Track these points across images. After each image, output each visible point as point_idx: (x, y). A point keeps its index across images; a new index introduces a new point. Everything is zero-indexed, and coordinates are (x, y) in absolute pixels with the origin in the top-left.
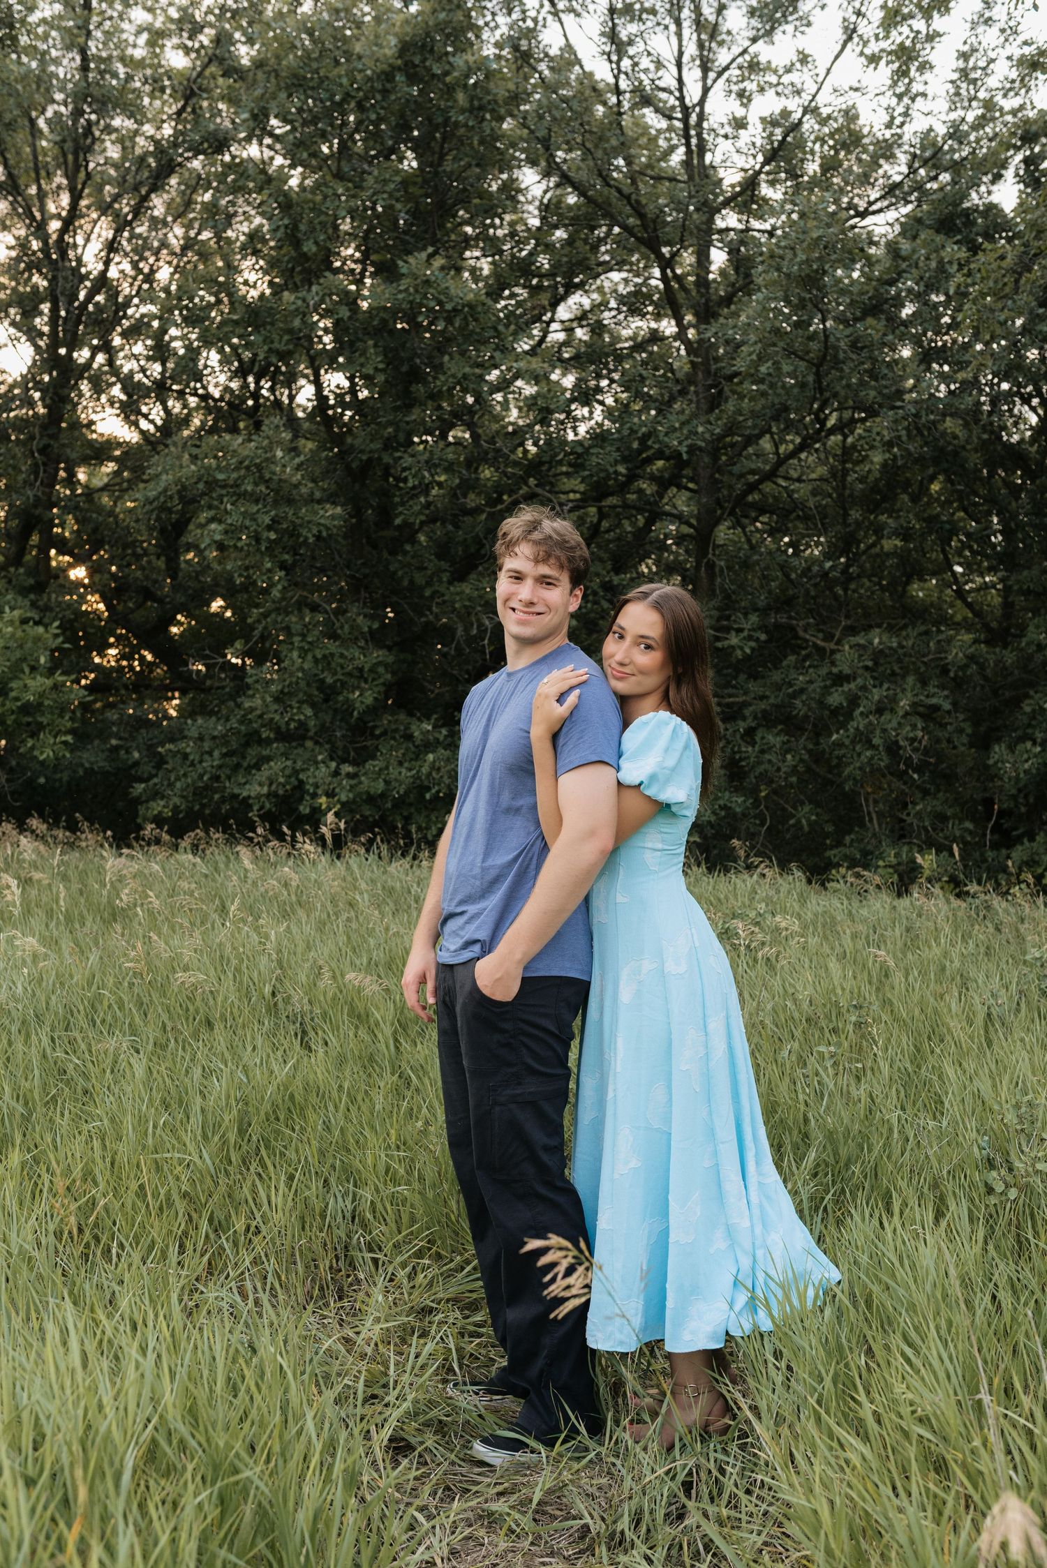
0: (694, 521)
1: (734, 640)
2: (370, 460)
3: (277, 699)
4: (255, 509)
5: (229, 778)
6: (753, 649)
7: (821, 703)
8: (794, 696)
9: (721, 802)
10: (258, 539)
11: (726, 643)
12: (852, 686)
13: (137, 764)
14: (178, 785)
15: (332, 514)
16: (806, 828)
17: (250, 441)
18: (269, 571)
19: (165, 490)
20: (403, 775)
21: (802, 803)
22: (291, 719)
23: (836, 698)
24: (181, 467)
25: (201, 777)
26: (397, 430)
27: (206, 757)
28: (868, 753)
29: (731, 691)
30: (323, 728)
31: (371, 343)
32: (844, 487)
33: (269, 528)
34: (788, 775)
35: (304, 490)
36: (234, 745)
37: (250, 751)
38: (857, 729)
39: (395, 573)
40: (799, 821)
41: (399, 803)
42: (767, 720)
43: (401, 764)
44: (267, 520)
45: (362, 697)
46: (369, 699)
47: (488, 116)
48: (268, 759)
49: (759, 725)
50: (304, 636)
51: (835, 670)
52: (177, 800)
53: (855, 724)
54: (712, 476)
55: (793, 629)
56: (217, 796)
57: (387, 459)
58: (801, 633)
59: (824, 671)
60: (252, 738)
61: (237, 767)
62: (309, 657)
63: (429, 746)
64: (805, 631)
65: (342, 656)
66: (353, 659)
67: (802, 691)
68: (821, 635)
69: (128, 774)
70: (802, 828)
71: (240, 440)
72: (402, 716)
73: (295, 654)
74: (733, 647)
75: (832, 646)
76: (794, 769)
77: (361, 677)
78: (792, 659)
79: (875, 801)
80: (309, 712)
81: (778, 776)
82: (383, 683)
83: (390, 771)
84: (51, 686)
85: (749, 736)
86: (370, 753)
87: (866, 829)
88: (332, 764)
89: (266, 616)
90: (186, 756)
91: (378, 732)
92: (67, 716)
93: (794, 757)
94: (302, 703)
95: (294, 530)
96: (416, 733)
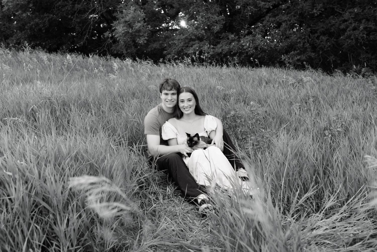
1: (315, 11)
3: (196, 29)
5: (185, 49)
6: (320, 13)
7: (338, 28)
8: (332, 26)
9: (308, 55)
11: (312, 12)
12: (347, 23)
13: (166, 47)
14: (173, 51)
20: (226, 48)
21: (331, 56)
22: (199, 33)
23: (342, 27)
25: (178, 49)
27: (180, 44)
28: (350, 41)
29: (314, 26)
30: (208, 37)
34: (327, 48)
36: (187, 41)
37: (190, 43)
38: (347, 35)
40: (330, 60)
41: (225, 55)
42: (324, 34)
43: (226, 46)
45: (217, 28)
46: (218, 28)
48: (194, 44)
49: (320, 35)
50: (202, 13)
51: (343, 19)
52: (173, 55)
53: (346, 33)
55: (333, 8)
56: (182, 53)
58: (336, 9)
59: (340, 19)
60: (191, 40)
61: (188, 46)
63: (233, 41)
64: (337, 9)
65: (212, 17)
66: (215, 18)
67: (334, 25)
68: (341, 10)
69: (164, 49)
70: (331, 62)
72: (227, 34)
73: (200, 17)
74: (314, 13)
75: (344, 13)
76: (329, 46)
77: (217, 23)
78: (332, 17)
79: (352, 55)
80: (204, 31)
81: (325, 48)
82: (222, 24)
83: (223, 47)
84: (142, 26)
85: (318, 38)
86: (218, 43)
87: (349, 62)
88: (209, 45)
89: (193, 8)
90: (175, 44)
91: (221, 38)
92: (146, 34)
93: (330, 43)
94: (202, 29)
96: (230, 38)
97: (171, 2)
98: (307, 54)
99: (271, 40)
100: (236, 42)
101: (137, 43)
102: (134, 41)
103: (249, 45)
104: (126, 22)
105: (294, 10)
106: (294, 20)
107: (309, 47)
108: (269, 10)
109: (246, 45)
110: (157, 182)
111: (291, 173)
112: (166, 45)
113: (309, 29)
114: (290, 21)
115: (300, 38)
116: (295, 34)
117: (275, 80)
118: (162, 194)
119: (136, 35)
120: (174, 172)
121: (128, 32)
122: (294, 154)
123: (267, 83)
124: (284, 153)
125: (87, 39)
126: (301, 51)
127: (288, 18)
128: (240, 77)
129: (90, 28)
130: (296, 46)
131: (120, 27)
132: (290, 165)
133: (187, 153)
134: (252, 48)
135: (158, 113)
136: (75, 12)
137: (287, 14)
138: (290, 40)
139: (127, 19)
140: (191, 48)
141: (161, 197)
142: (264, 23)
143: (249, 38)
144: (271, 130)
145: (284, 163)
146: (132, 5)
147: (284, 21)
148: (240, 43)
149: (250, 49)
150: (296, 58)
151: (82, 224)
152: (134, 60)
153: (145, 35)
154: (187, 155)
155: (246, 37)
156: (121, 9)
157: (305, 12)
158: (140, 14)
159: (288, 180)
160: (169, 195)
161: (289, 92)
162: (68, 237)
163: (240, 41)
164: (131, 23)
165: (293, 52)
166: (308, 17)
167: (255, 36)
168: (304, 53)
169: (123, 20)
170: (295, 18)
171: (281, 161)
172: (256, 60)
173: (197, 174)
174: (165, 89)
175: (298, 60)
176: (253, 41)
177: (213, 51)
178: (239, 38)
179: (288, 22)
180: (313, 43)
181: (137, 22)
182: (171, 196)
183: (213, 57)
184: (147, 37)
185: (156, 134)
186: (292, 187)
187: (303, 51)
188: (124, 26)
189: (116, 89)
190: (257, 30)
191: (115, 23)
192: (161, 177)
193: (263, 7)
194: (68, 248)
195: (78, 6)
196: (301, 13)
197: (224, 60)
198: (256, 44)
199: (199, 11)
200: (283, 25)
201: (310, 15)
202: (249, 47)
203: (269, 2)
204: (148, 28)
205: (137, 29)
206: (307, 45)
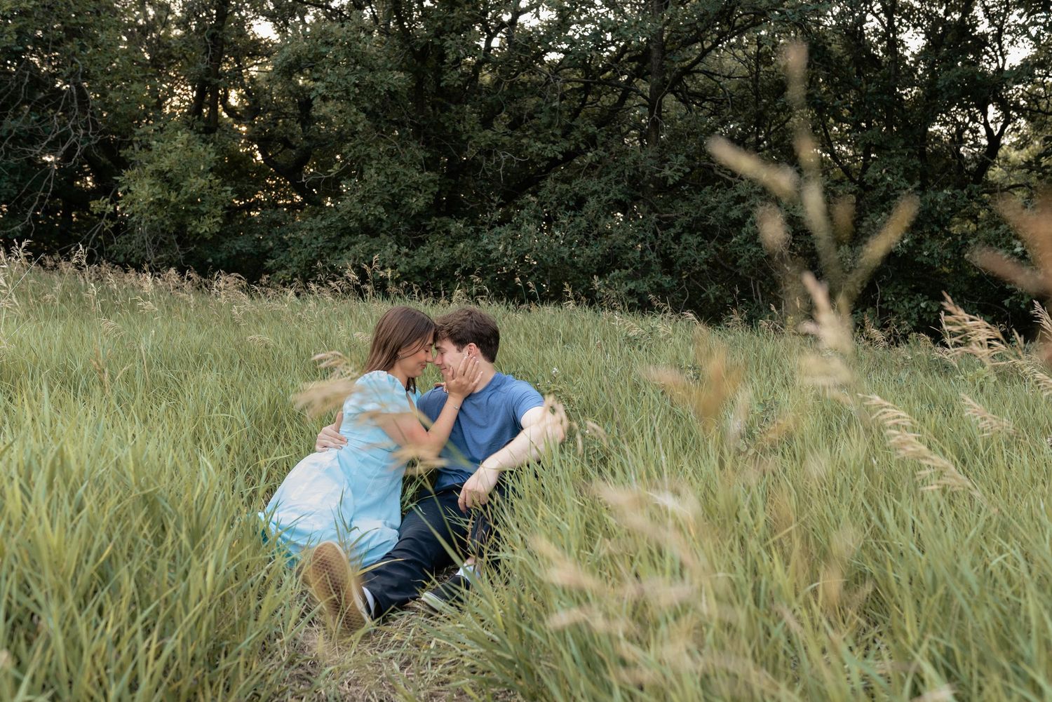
0: (648, 94)
1: (667, 172)
2: (427, 43)
3: (361, 201)
4: (346, 72)
5: (328, 255)
6: (680, 178)
7: (726, 217)
8: (708, 211)
9: (656, 280)
10: (347, 91)
11: (662, 175)
12: (746, 204)
13: (271, 249)
14: (295, 259)
15: (399, 79)
16: (713, 301)
17: (343, 26)
18: (356, 114)
19: (287, 58)
20: (443, 256)
21: (711, 284)
22: (370, 214)
23: (735, 213)
24: (297, 43)
26: (444, 25)
27: (314, 241)
28: (754, 249)
29: (667, 209)
30: (393, 226)
32: (757, 81)
33: (356, 85)
34: (701, 264)
35: (380, 62)
36: (334, 234)
37: (343, 239)
38: (748, 233)
39: (443, 124)
40: (708, 295)
41: (441, 275)
42: (690, 229)
43: (442, 249)
44: (353, 79)
45: (418, 202)
46: (422, 203)
48: (354, 243)
49: (683, 232)
50: (379, 160)
51: (736, 194)
53: (746, 229)
54: (661, 64)
55: (711, 169)
57: (437, 42)
58: (716, 172)
59: (729, 195)
60: (347, 231)
61: (335, 248)
62: (383, 173)
63: (460, 238)
64: (719, 169)
65: (405, 175)
66: (412, 176)
67: (714, 208)
68: (729, 173)
69: (266, 255)
70: (710, 299)
71: (337, 26)
72: (445, 219)
73: (373, 171)
74: (665, 178)
75: (737, 180)
76: (706, 262)
77: (416, 189)
78: (708, 188)
79: (760, 285)
80: (382, 210)
81: (694, 265)
82: (432, 193)
83: (434, 253)
84: (208, 186)
85: (677, 238)
86: (421, 242)
87: (753, 302)
88: (395, 246)
89: (354, 148)
90: (301, 241)
91: (428, 228)
92: (220, 208)
93: (706, 253)
94: (377, 204)
95: (372, 87)
96: (453, 229)
97: (286, 132)
98: (652, 277)
99: (561, 240)
100: (470, 242)
101: (190, 233)
102: (181, 227)
103: (505, 249)
104: (161, 175)
105: (616, 167)
106: (617, 192)
107: (656, 260)
108: (554, 163)
109: (496, 249)
113: (654, 217)
114: (607, 193)
115: (633, 237)
119: (188, 211)
121: (167, 202)
125: (35, 218)
126: (636, 269)
127: (601, 185)
129: (47, 187)
130: (624, 257)
131: (143, 188)
134: (511, 256)
137: (599, 177)
138: (610, 241)
139: (165, 164)
142: (543, 193)
143: (506, 231)
146: (177, 129)
147: (592, 194)
148: (479, 244)
149: (506, 260)
150: (625, 288)
153: (214, 210)
155: (497, 229)
156: (144, 139)
157: (644, 173)
158: (204, 154)
163: (480, 240)
164: (175, 176)
165: (617, 271)
166: (652, 186)
167: (518, 228)
168: (644, 274)
169: (150, 168)
170: (620, 186)
172: (530, 284)
175: (631, 293)
176: (514, 240)
177: (408, 263)
178: (478, 231)
179: (602, 196)
180: (665, 251)
181: (192, 175)
183: (404, 276)
184: (222, 216)
187: (643, 270)
188: (154, 185)
190: (524, 213)
191: (127, 174)
193: (537, 155)
195: (11, 125)
196: (634, 174)
198: (522, 246)
199: (368, 155)
200: (591, 203)
201: (655, 181)
202: (506, 256)
203: (554, 143)
204: (223, 194)
205: (192, 194)
206: (651, 256)
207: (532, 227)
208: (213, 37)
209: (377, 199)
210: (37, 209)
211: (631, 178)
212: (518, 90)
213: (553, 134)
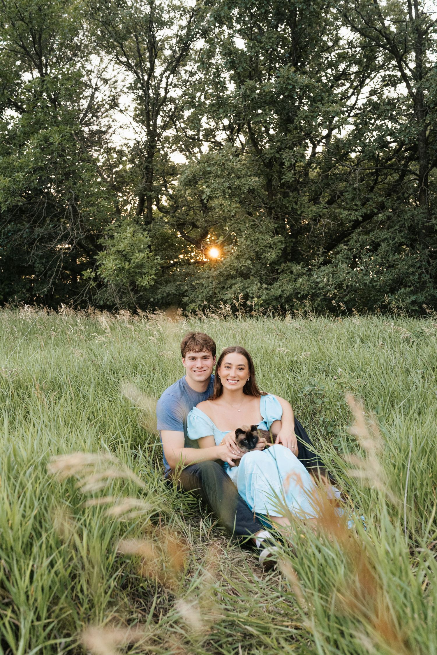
0: (418, 172)
1: (434, 221)
2: (272, 157)
3: (236, 258)
4: (223, 181)
5: (219, 292)
9: (430, 293)
10: (224, 192)
11: (430, 224)
13: (186, 291)
14: (200, 296)
15: (254, 181)
17: (219, 153)
18: (230, 205)
19: (188, 176)
20: (289, 288)
22: (242, 266)
24: (193, 167)
25: (208, 293)
26: (281, 145)
27: (210, 284)
29: (435, 245)
30: (258, 271)
31: (267, 107)
33: (230, 188)
35: (243, 172)
36: (222, 279)
37: (228, 282)
39: (286, 205)
41: (289, 300)
43: (288, 284)
44: (227, 184)
45: (272, 256)
46: (274, 256)
47: (312, 3)
48: (235, 284)
50: (246, 232)
52: (200, 302)
54: (425, 152)
56: (215, 300)
57: (278, 156)
61: (224, 287)
62: (249, 240)
63: (299, 275)
65: (263, 239)
66: (267, 240)
69: (183, 294)
71: (216, 153)
72: (289, 264)
73: (242, 239)
74: (433, 225)
77: (270, 247)
80: (250, 262)
82: (280, 249)
83: (283, 287)
84: (146, 257)
86: (275, 280)
88: (259, 284)
89: (231, 225)
90: (203, 285)
91: (279, 271)
92: (154, 270)
94: (247, 259)
95: (238, 188)
96: (294, 271)
97: (193, 218)
98: (427, 291)
99: (364, 272)
100: (305, 277)
101: (138, 285)
102: (133, 283)
103: (328, 280)
104: (119, 252)
105: (399, 221)
106: (400, 238)
107: (430, 280)
108: (356, 224)
109: (322, 281)
110: (182, 514)
111: (418, 484)
112: (186, 287)
113: (427, 251)
114: (394, 239)
115: (413, 266)
116: (404, 260)
117: (377, 336)
118: (191, 534)
119: (136, 273)
120: (211, 493)
121: (124, 268)
122: (419, 449)
123: (362, 341)
124: (402, 448)
125: (54, 283)
126: (416, 287)
127: (390, 234)
128: (316, 333)
129: (60, 265)
130: (408, 279)
131: (110, 262)
132: (415, 470)
133: (233, 460)
134: (332, 285)
135: (179, 393)
136: (35, 239)
137: (388, 229)
138: (397, 270)
139: (121, 247)
140: (231, 291)
141: (190, 539)
142: (351, 243)
143: (328, 269)
144: (377, 412)
145: (403, 466)
146: (129, 225)
147: (383, 241)
148: (312, 278)
149: (329, 288)
150: (410, 300)
151: (57, 579)
152: (135, 313)
153: (150, 271)
154: (232, 463)
155: (322, 268)
156: (110, 232)
157: (418, 224)
158: (143, 238)
159: (413, 496)
160: (204, 534)
161: (402, 353)
162: (31, 601)
163: (312, 275)
164: (128, 252)
165: (403, 289)
166: (424, 231)
167: (336, 266)
168: (422, 290)
169: (114, 249)
170: (402, 234)
171: (399, 462)
172: (342, 304)
173: (252, 495)
174: (190, 350)
175: (413, 303)
176: (333, 274)
177: (268, 294)
178: (310, 270)
179: (390, 241)
181: (137, 252)
182: (208, 537)
183: (267, 302)
184: (156, 274)
185: (176, 429)
186: (422, 509)
187: (421, 287)
188: (116, 259)
189: (105, 359)
190: (339, 256)
191: (101, 254)
192: (188, 504)
193: (346, 219)
194: (32, 622)
195: (39, 231)
196: (411, 225)
197: (287, 306)
198: (339, 278)
199: (240, 229)
200: (383, 247)
201: (426, 228)
202: (328, 285)
203: (356, 210)
204: (156, 261)
205: (137, 262)
206: (426, 277)
207: (344, 265)
208: (146, 168)
209: (246, 256)
210: (55, 278)
211: (410, 228)
212: (332, 179)
213: (356, 205)
